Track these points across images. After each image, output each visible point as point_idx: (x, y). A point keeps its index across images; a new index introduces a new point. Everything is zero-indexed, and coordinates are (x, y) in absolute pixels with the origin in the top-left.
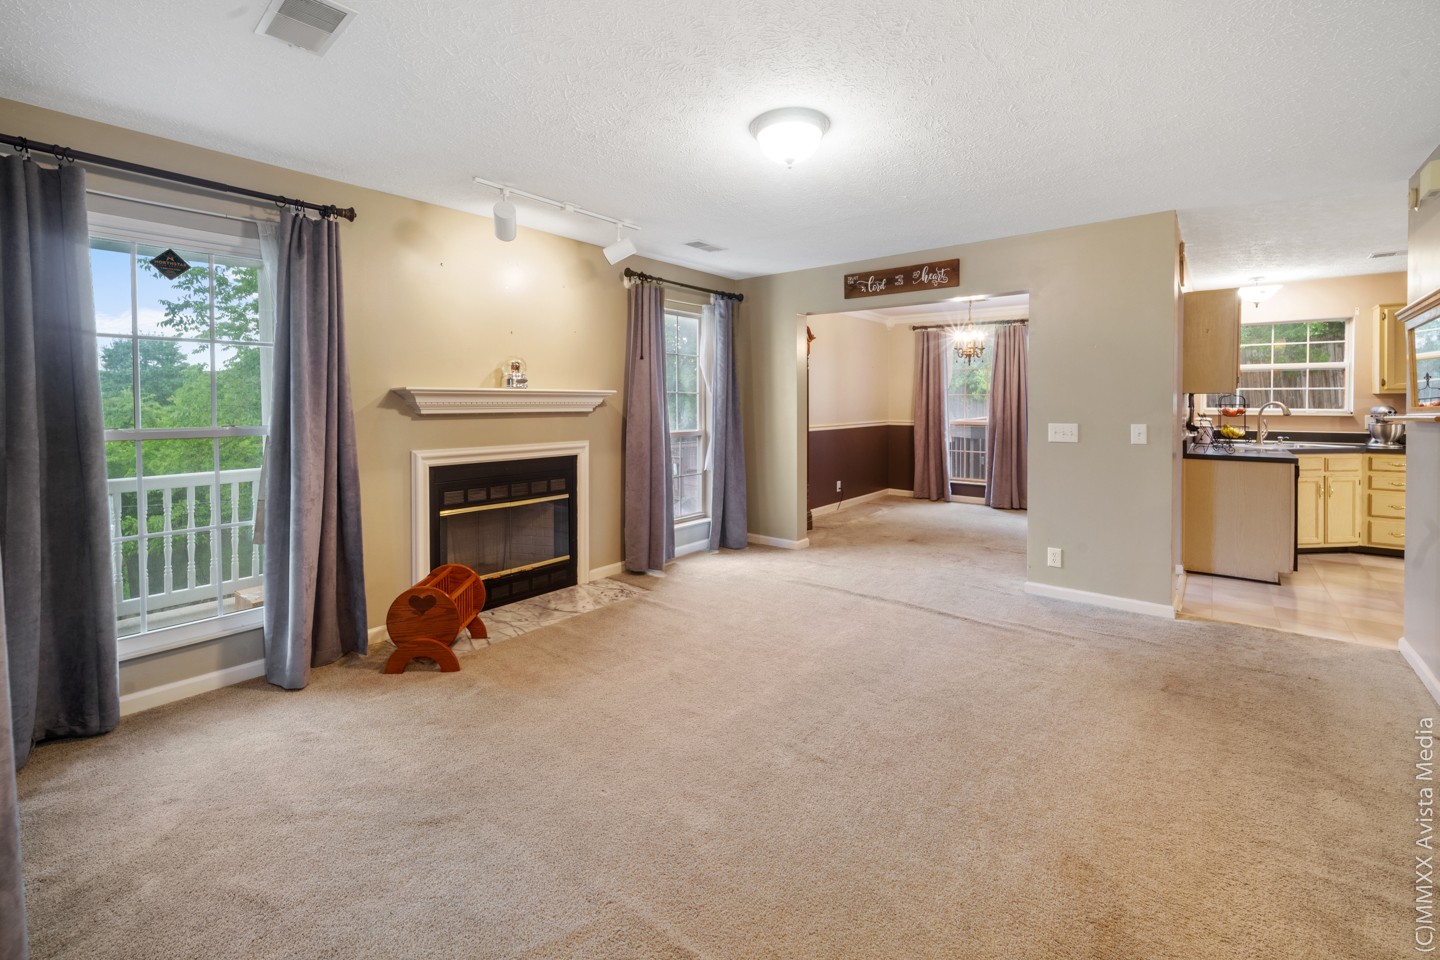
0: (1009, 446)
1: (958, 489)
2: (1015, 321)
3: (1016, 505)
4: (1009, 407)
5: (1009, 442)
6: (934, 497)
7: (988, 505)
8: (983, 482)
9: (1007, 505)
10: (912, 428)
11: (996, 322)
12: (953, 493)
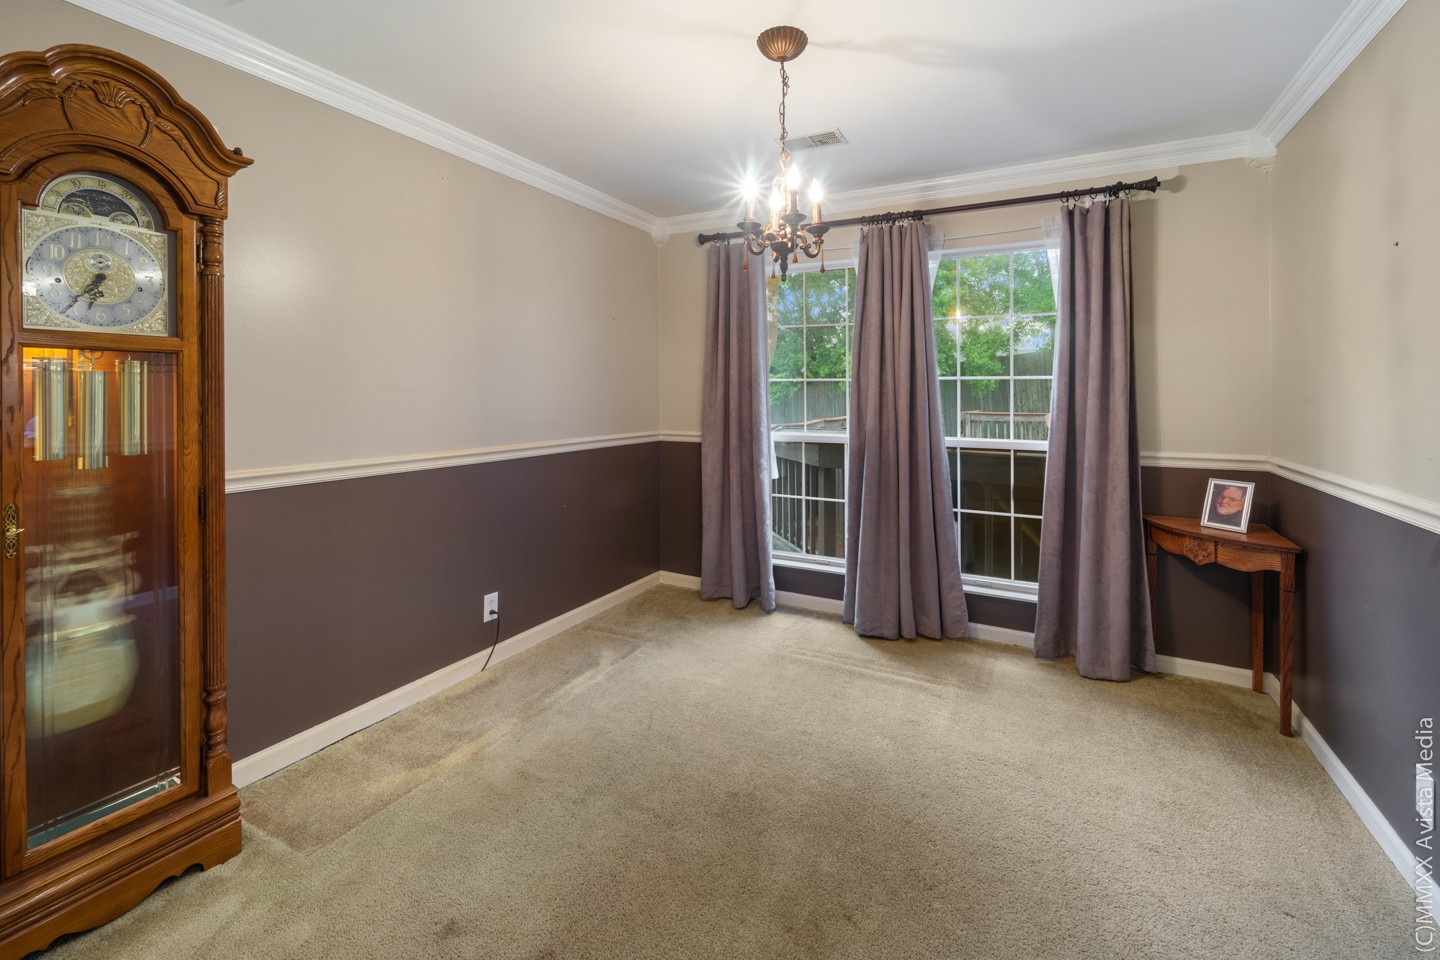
0: (893, 494)
1: (789, 579)
2: (902, 216)
3: (908, 630)
4: (890, 407)
5: (892, 483)
6: (740, 597)
7: (848, 622)
8: (838, 566)
9: (889, 630)
10: (698, 446)
11: (862, 221)
12: (778, 587)
